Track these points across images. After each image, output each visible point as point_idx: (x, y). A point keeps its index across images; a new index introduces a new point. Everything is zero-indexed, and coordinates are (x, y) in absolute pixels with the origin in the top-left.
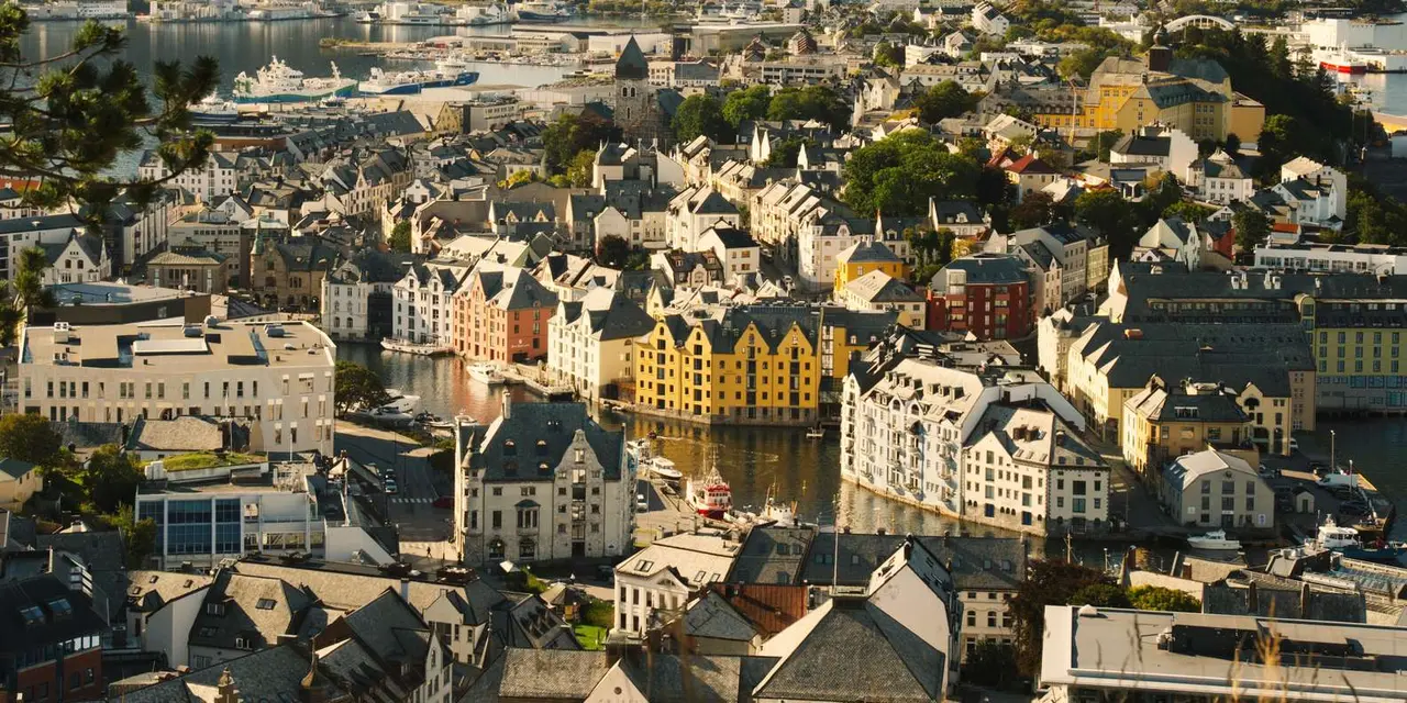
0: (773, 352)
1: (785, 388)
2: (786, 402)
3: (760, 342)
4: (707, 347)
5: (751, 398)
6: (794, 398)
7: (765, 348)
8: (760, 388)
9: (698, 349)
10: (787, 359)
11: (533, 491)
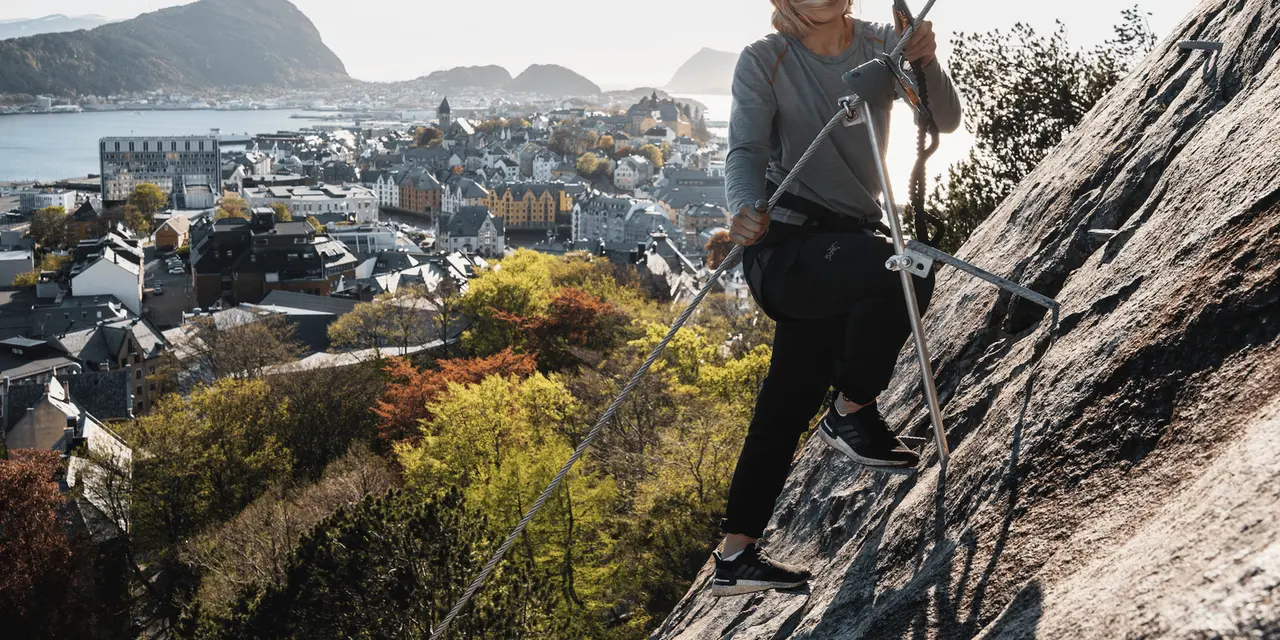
0: (537, 200)
1: (542, 214)
2: (542, 220)
3: (532, 196)
4: (511, 199)
5: (529, 218)
6: (546, 218)
7: (534, 198)
8: (533, 214)
9: (508, 200)
10: (543, 203)
11: (469, 240)
